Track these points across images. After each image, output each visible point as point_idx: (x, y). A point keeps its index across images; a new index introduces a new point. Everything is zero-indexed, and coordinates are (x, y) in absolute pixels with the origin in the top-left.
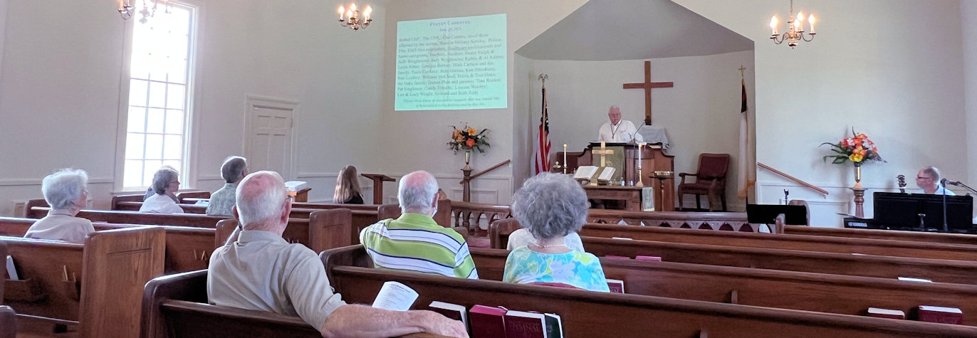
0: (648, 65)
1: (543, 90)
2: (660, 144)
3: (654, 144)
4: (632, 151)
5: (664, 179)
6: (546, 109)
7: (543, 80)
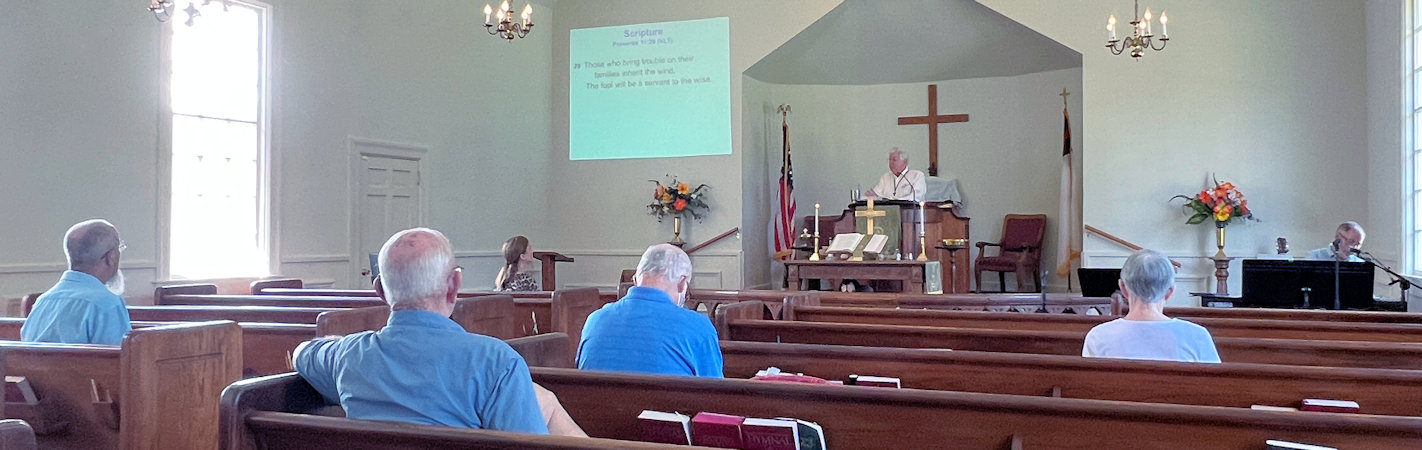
0: (932, 90)
1: (785, 129)
2: (950, 202)
3: (942, 203)
4: (911, 211)
5: (955, 249)
6: (789, 156)
7: (785, 114)
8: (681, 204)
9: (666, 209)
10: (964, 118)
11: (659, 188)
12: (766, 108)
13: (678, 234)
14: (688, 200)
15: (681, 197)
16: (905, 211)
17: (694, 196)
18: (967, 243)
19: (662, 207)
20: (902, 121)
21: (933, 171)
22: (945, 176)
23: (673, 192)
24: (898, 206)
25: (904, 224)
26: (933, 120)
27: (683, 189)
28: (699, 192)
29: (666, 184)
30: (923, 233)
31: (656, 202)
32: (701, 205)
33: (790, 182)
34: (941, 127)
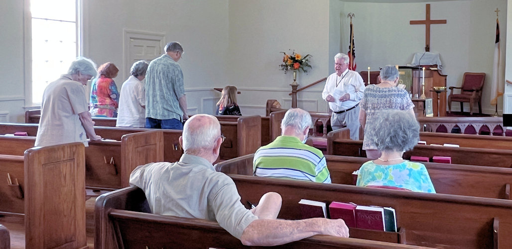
0: (428, 7)
1: (351, 25)
2: (436, 66)
3: (432, 66)
4: (417, 72)
5: (440, 92)
6: (353, 40)
7: (351, 18)
8: (296, 65)
9: (289, 68)
10: (444, 22)
11: (285, 56)
12: (342, 15)
13: (295, 80)
14: (301, 62)
15: (297, 61)
16: (414, 72)
17: (304, 61)
18: (446, 89)
19: (287, 66)
20: (412, 23)
21: (427, 49)
22: (433, 52)
23: (293, 58)
24: (411, 69)
25: (414, 78)
26: (428, 22)
27: (298, 57)
28: (306, 59)
29: (289, 54)
30: (423, 84)
31: (284, 64)
32: (307, 65)
33: (353, 54)
34: (432, 26)
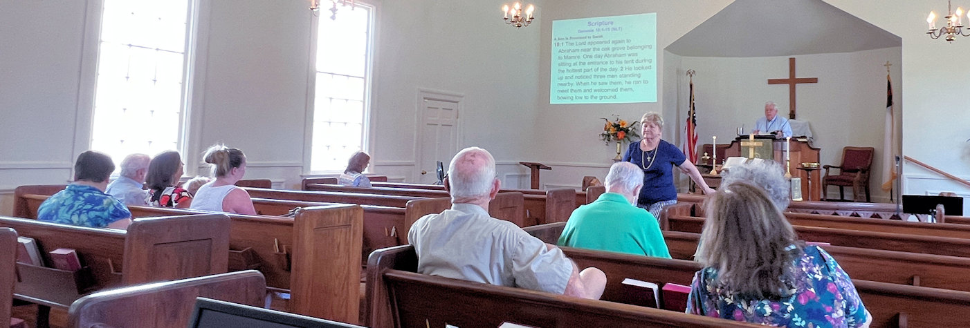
0: (792, 61)
1: (691, 86)
2: (805, 137)
3: (801, 138)
4: (780, 144)
5: (811, 170)
6: (694, 104)
7: (691, 76)
8: (621, 135)
9: (612, 137)
10: (814, 80)
11: (607, 123)
14: (627, 131)
15: (621, 129)
16: (775, 143)
17: (630, 129)
18: (819, 167)
19: (609, 135)
20: (771, 82)
21: (792, 116)
22: (800, 120)
23: (617, 126)
24: (770, 140)
25: (775, 152)
26: (793, 81)
27: (623, 124)
28: (633, 126)
29: (613, 121)
30: (788, 159)
31: (605, 132)
32: (634, 134)
33: (694, 121)
34: (798, 86)
